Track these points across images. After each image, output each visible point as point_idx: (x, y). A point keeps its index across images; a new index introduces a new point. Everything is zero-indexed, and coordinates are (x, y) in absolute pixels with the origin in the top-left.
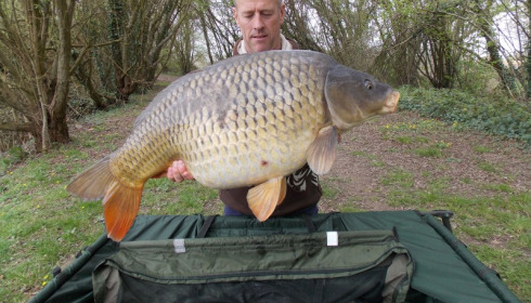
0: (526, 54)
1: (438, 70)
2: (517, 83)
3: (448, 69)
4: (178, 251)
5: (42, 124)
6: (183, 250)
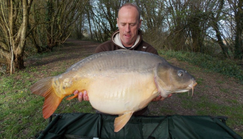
2: (229, 51)
5: (11, 59)
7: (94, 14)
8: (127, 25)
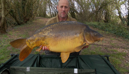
0: (127, 14)
1: (106, 18)
2: (125, 22)
7: (52, 3)
8: (64, 7)
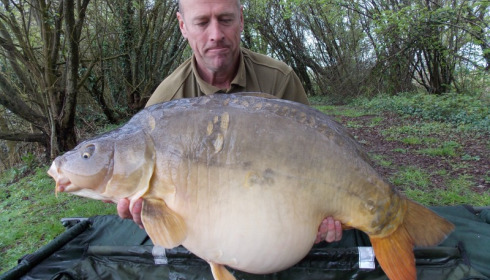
1: (434, 78)
3: (444, 77)
4: (158, 261)
5: (50, 134)
6: (165, 261)
8: (214, 22)
